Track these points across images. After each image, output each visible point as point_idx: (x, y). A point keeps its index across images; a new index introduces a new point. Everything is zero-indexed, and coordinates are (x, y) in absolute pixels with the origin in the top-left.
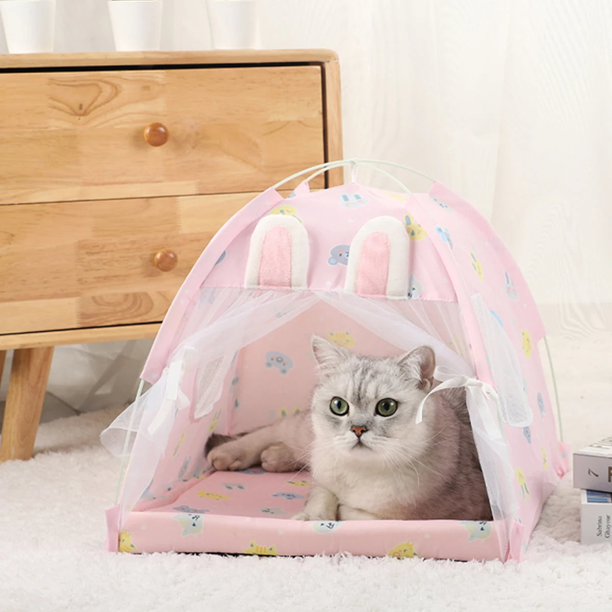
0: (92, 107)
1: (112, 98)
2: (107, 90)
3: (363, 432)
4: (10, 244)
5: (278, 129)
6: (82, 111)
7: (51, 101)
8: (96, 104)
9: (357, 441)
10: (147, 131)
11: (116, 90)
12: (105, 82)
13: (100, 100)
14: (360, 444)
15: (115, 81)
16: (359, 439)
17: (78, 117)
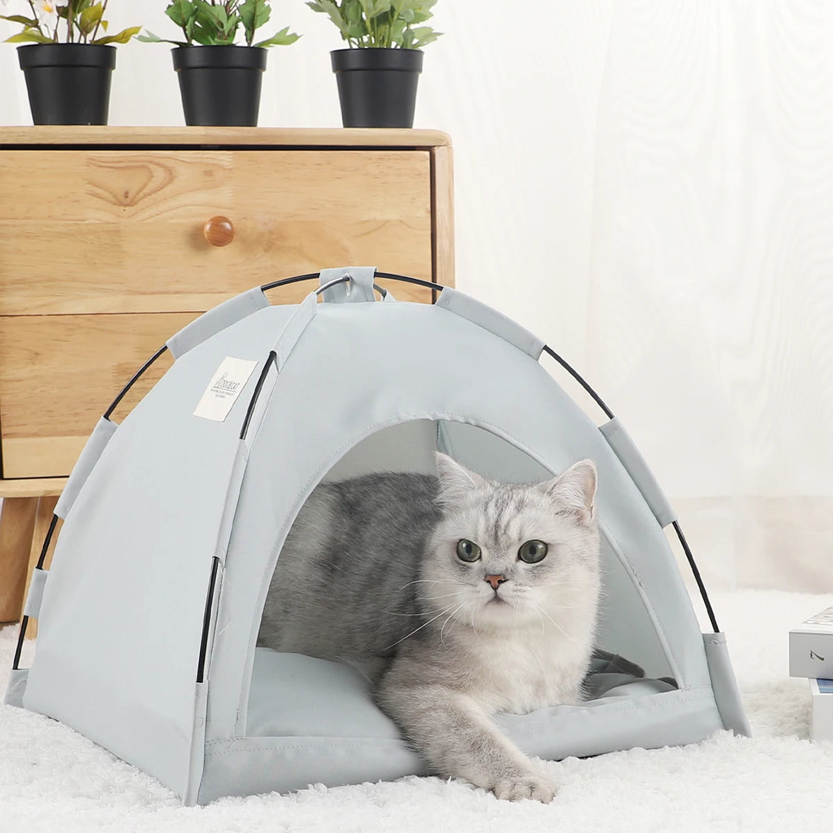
0: (141, 195)
1: (165, 185)
2: (160, 174)
3: (500, 582)
4: (34, 364)
5: (375, 230)
6: (126, 200)
7: (90, 187)
8: (146, 191)
9: (493, 596)
10: (208, 227)
11: (171, 175)
12: (158, 164)
13: (151, 186)
14: (497, 599)
15: (169, 163)
16: (496, 592)
17: (123, 208)
